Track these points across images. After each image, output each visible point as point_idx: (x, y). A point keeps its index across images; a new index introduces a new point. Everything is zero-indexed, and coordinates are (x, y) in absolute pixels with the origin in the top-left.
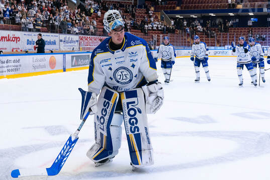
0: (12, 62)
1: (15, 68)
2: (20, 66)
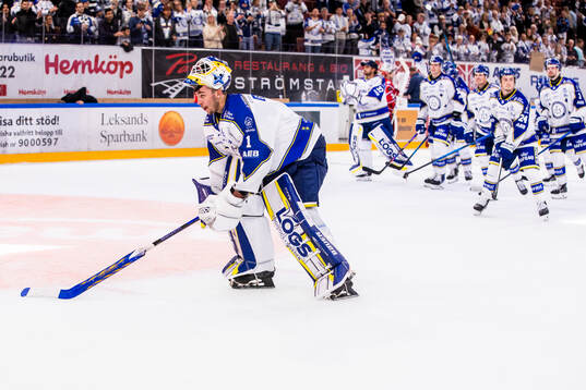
0: (34, 122)
1: (44, 137)
2: (60, 132)
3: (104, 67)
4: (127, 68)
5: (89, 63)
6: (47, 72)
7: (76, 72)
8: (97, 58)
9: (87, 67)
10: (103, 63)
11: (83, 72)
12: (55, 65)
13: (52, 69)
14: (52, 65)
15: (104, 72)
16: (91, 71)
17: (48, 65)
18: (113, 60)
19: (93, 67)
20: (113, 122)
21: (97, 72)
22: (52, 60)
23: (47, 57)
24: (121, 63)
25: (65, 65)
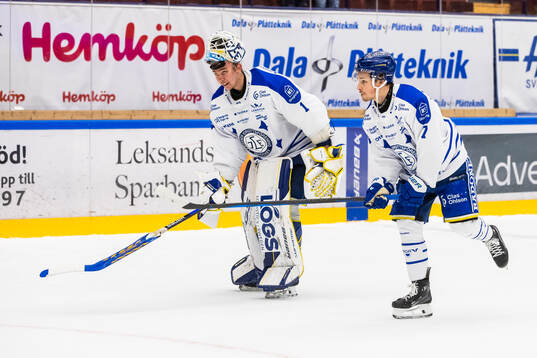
3: (147, 49)
4: (193, 49)
5: (114, 39)
6: (28, 56)
7: (88, 57)
8: (130, 28)
9: (110, 47)
10: (144, 39)
11: (102, 56)
12: (44, 42)
13: (37, 52)
14: (37, 43)
15: (146, 57)
16: (118, 56)
17: (29, 43)
18: (163, 32)
19: (122, 48)
20: (141, 157)
21: (131, 58)
22: (37, 33)
23: (27, 27)
24: (180, 39)
25: (64, 43)
